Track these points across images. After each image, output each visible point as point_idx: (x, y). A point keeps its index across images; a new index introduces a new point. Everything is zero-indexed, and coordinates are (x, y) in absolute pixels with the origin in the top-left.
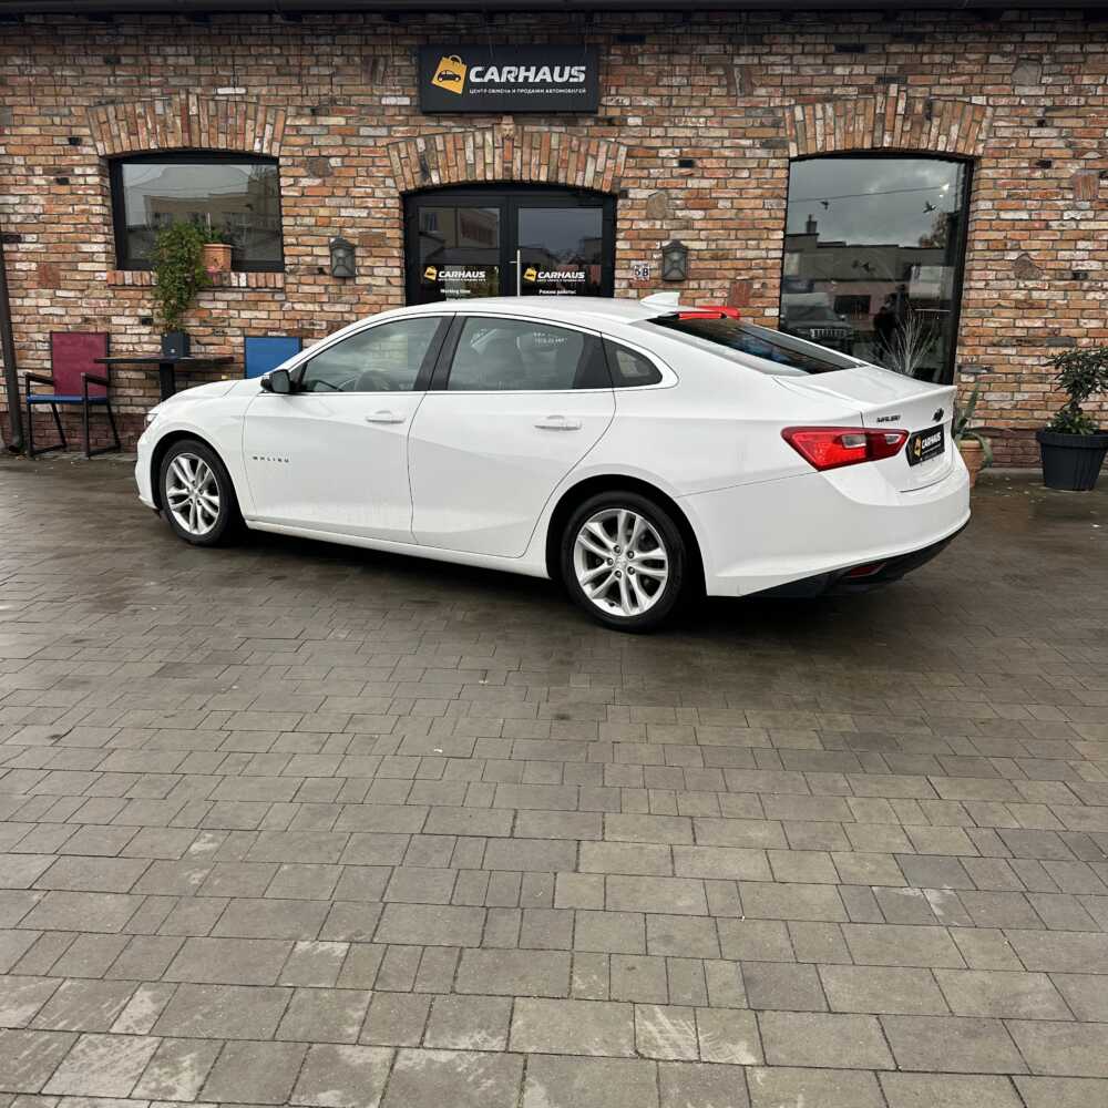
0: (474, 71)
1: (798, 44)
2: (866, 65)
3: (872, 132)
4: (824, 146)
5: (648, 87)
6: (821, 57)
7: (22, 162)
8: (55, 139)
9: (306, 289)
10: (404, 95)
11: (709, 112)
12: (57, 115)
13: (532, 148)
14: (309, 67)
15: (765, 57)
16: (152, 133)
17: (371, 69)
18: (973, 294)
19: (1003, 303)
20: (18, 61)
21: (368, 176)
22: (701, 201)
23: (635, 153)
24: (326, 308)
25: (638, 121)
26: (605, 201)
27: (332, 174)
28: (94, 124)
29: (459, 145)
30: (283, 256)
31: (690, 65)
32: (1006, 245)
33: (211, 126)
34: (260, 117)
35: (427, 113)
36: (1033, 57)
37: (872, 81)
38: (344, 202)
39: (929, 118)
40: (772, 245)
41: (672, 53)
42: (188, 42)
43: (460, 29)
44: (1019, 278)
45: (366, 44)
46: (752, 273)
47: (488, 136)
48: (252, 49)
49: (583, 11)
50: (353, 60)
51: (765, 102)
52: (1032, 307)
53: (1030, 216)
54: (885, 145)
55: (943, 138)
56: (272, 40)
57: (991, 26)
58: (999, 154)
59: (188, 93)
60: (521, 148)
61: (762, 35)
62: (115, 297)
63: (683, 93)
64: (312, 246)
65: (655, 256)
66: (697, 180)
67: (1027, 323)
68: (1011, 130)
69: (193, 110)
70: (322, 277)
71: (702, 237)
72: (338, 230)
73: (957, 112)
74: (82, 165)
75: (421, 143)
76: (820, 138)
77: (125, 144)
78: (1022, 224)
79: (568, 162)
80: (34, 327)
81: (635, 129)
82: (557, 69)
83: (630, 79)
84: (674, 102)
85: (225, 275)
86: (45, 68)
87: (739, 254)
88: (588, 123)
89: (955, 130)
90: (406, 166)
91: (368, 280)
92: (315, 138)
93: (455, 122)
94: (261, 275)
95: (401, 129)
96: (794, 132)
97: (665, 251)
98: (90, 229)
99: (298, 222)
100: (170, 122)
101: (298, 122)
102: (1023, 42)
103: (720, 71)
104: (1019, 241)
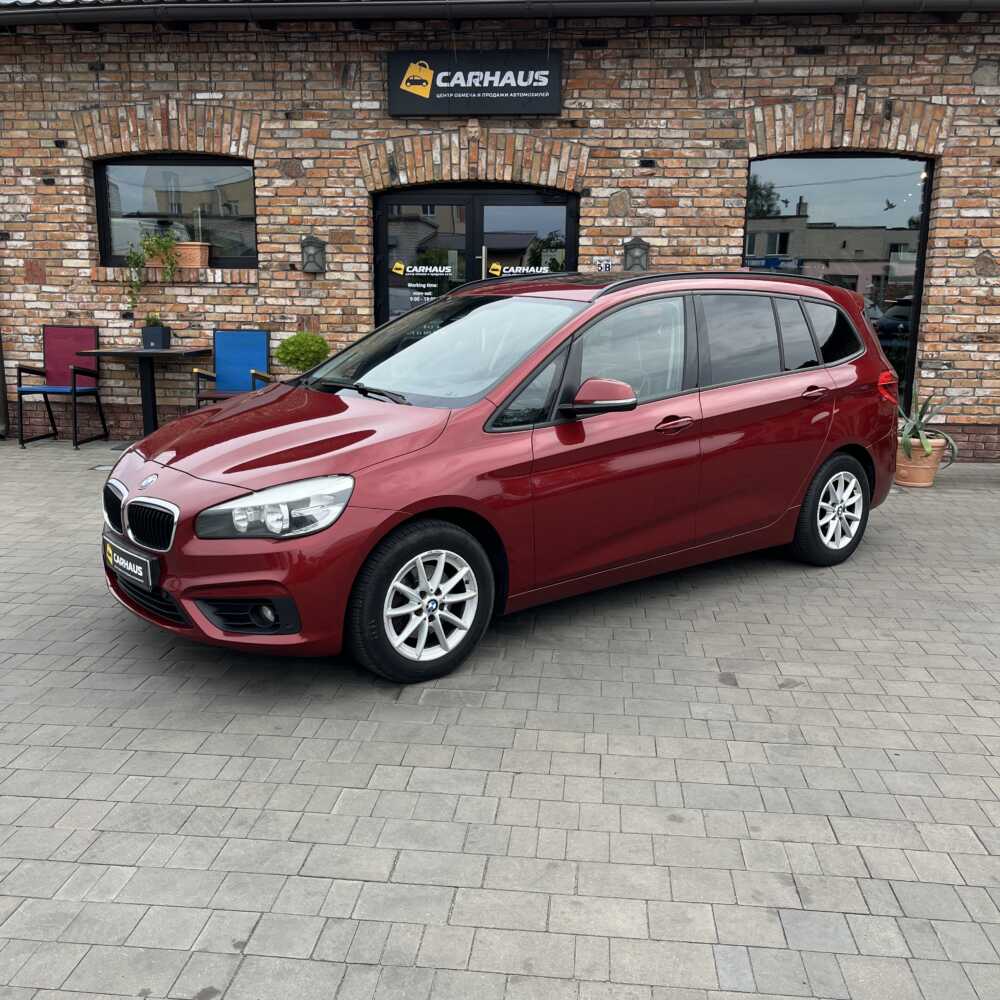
0: (441, 76)
1: (759, 47)
2: (826, 67)
3: (832, 132)
4: (783, 146)
5: (610, 90)
6: (781, 59)
7: (11, 164)
8: (42, 141)
9: (279, 284)
10: (374, 100)
11: (670, 114)
12: (44, 120)
13: (496, 149)
14: (283, 73)
15: (725, 60)
16: (134, 136)
17: (342, 74)
18: (933, 291)
19: (964, 299)
20: (8, 69)
21: (339, 177)
22: (662, 199)
23: (597, 153)
24: (297, 302)
26: (569, 199)
27: (304, 175)
28: (79, 127)
29: (426, 147)
30: (258, 253)
31: (650, 69)
32: (966, 242)
33: (189, 129)
34: (237, 121)
35: (396, 117)
36: (993, 58)
37: (831, 82)
38: (315, 201)
39: (889, 117)
40: (732, 242)
41: (632, 57)
42: (168, 50)
43: (427, 36)
44: (980, 275)
45: (338, 51)
46: (712, 269)
47: (455, 138)
48: (230, 56)
49: (546, 18)
50: (325, 66)
51: (725, 104)
52: (993, 303)
53: (992, 213)
54: (845, 145)
55: (903, 138)
56: (248, 48)
57: (952, 28)
58: (959, 153)
59: (168, 98)
60: (486, 149)
61: (726, 37)
62: (97, 293)
63: (643, 95)
64: (285, 244)
65: (617, 252)
66: (658, 179)
67: (989, 319)
68: (972, 129)
69: (173, 114)
70: (294, 273)
71: (664, 235)
72: (309, 228)
73: (917, 112)
74: (66, 167)
75: (390, 145)
76: (779, 139)
77: (108, 147)
78: (982, 222)
79: (532, 163)
80: (21, 321)
81: (596, 131)
82: (521, 74)
83: (593, 82)
84: (636, 105)
85: (202, 271)
86: (35, 76)
87: (699, 252)
88: (552, 126)
89: (915, 129)
90: (376, 166)
91: (337, 275)
92: (288, 141)
93: (422, 125)
94: (237, 271)
95: (371, 131)
96: (753, 133)
97: (626, 246)
98: (73, 227)
99: (272, 221)
100: (150, 126)
101: (273, 126)
102: (983, 43)
103: (681, 74)
104: (980, 238)
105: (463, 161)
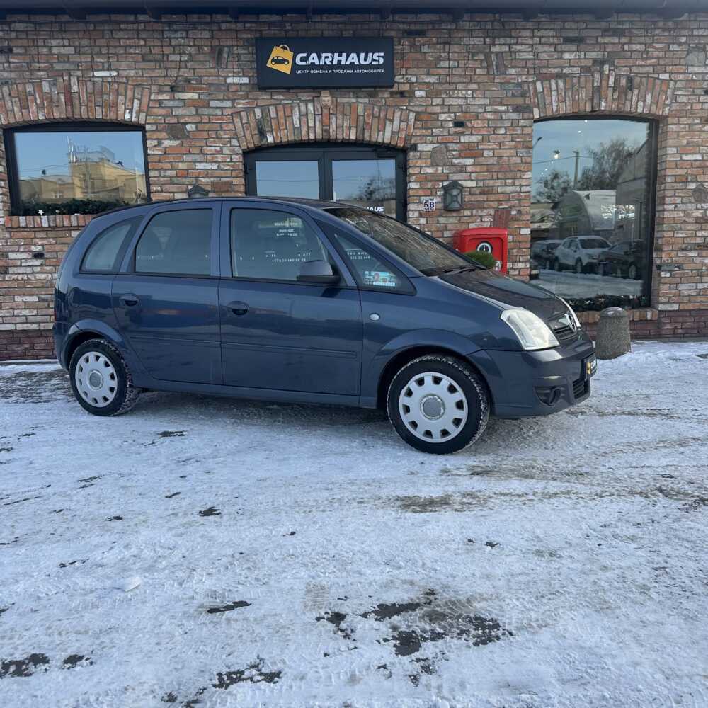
0: (300, 56)
1: (537, 37)
2: (585, 52)
3: (592, 100)
4: (558, 110)
5: (430, 68)
6: (553, 46)
10: (244, 76)
11: (474, 86)
13: (344, 114)
14: (168, 55)
15: (514, 46)
16: (40, 107)
17: (217, 55)
18: (667, 214)
19: (687, 220)
21: (217, 138)
22: (470, 151)
23: (421, 117)
25: (422, 93)
26: (399, 153)
27: (188, 136)
29: (288, 113)
31: (459, 53)
32: (687, 179)
33: (89, 101)
34: (129, 93)
35: (263, 88)
36: (700, 46)
37: (589, 63)
38: (198, 158)
39: (630, 89)
40: (524, 183)
41: (445, 43)
42: (69, 36)
43: (285, 26)
44: (696, 201)
45: (212, 38)
46: (509, 204)
47: (310, 107)
48: (122, 41)
50: (203, 50)
51: (515, 79)
52: (707, 222)
53: (703, 157)
54: (602, 109)
55: (641, 104)
56: (139, 35)
57: (670, 24)
58: (679, 114)
59: (70, 75)
60: (336, 115)
61: (511, 30)
62: (11, 237)
63: (454, 72)
64: (174, 192)
65: (438, 193)
66: (467, 137)
67: (704, 233)
68: (687, 97)
69: (75, 89)
71: (473, 178)
72: (194, 179)
73: (650, 86)
75: (258, 112)
76: (555, 104)
77: (18, 116)
78: (698, 163)
79: (372, 125)
81: (420, 100)
82: (362, 55)
83: (415, 63)
84: (449, 80)
87: (500, 190)
88: (386, 96)
89: (649, 97)
90: (247, 129)
92: (174, 109)
93: (283, 95)
95: (242, 101)
96: (536, 101)
97: (444, 187)
99: (162, 174)
100: (55, 98)
101: (160, 97)
102: (692, 36)
103: (482, 57)
104: (696, 175)
105: (317, 124)
